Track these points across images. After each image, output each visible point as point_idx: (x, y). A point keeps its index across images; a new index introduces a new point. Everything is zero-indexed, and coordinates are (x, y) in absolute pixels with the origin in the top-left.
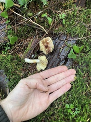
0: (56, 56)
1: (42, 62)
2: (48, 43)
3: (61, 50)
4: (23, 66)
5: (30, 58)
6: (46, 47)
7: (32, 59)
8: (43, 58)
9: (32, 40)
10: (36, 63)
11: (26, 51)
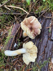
0: (46, 39)
1: (29, 51)
2: (31, 24)
3: (50, 30)
4: (5, 62)
5: (13, 49)
6: (31, 29)
7: (15, 49)
8: (30, 45)
9: (11, 27)
10: (22, 54)
11: (7, 41)
